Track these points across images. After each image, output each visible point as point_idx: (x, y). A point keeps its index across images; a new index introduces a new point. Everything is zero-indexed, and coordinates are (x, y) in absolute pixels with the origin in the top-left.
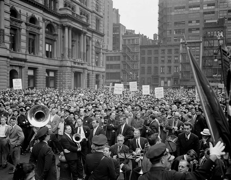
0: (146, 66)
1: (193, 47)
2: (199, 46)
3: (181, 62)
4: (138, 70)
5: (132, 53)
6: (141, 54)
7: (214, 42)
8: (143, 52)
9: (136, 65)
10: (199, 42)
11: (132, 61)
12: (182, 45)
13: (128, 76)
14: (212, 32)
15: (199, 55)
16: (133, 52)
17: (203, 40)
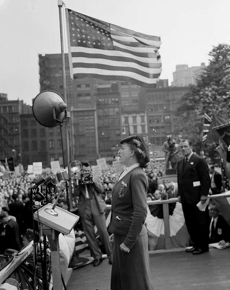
0: (30, 140)
1: (86, 116)
2: (94, 115)
3: (73, 134)
4: (19, 146)
5: (10, 124)
6: (22, 125)
7: (109, 110)
8: (24, 123)
9: (16, 140)
10: (93, 111)
11: (10, 135)
12: (74, 114)
13: (5, 154)
14: (106, 99)
15: (94, 125)
16: (11, 122)
17: (97, 108)
